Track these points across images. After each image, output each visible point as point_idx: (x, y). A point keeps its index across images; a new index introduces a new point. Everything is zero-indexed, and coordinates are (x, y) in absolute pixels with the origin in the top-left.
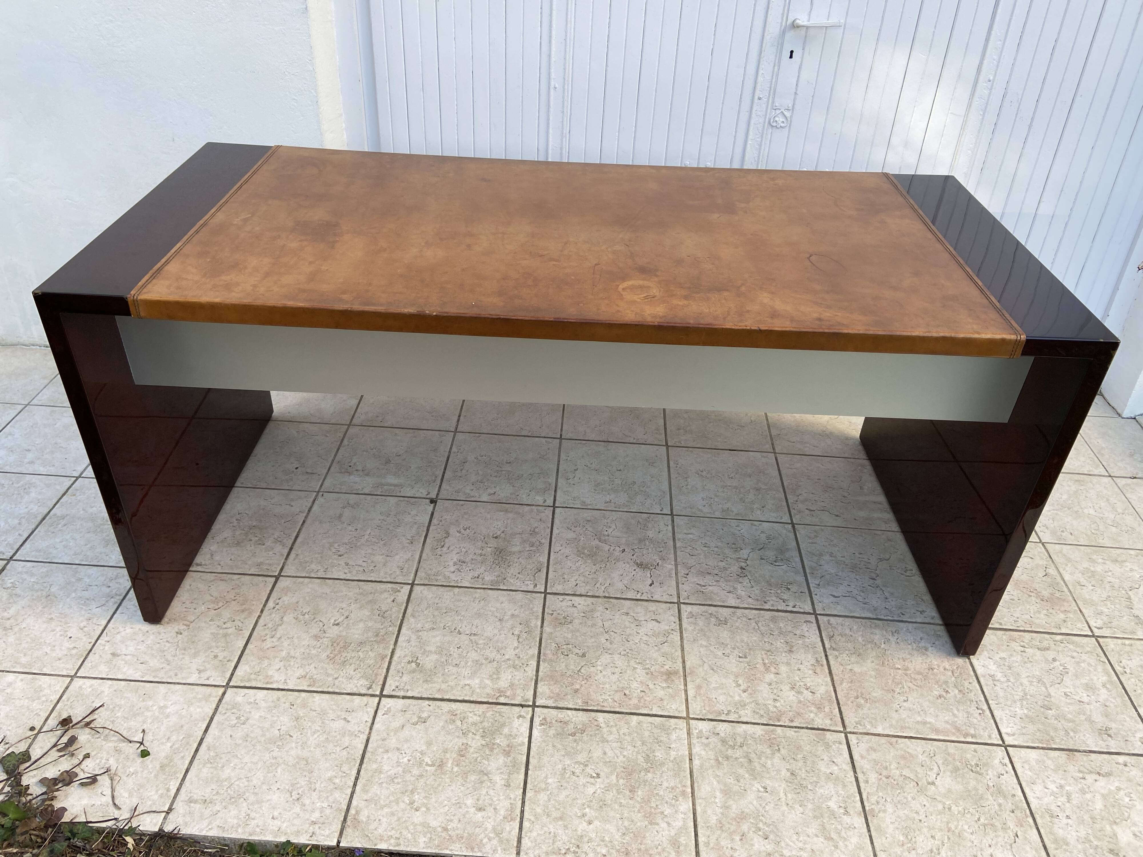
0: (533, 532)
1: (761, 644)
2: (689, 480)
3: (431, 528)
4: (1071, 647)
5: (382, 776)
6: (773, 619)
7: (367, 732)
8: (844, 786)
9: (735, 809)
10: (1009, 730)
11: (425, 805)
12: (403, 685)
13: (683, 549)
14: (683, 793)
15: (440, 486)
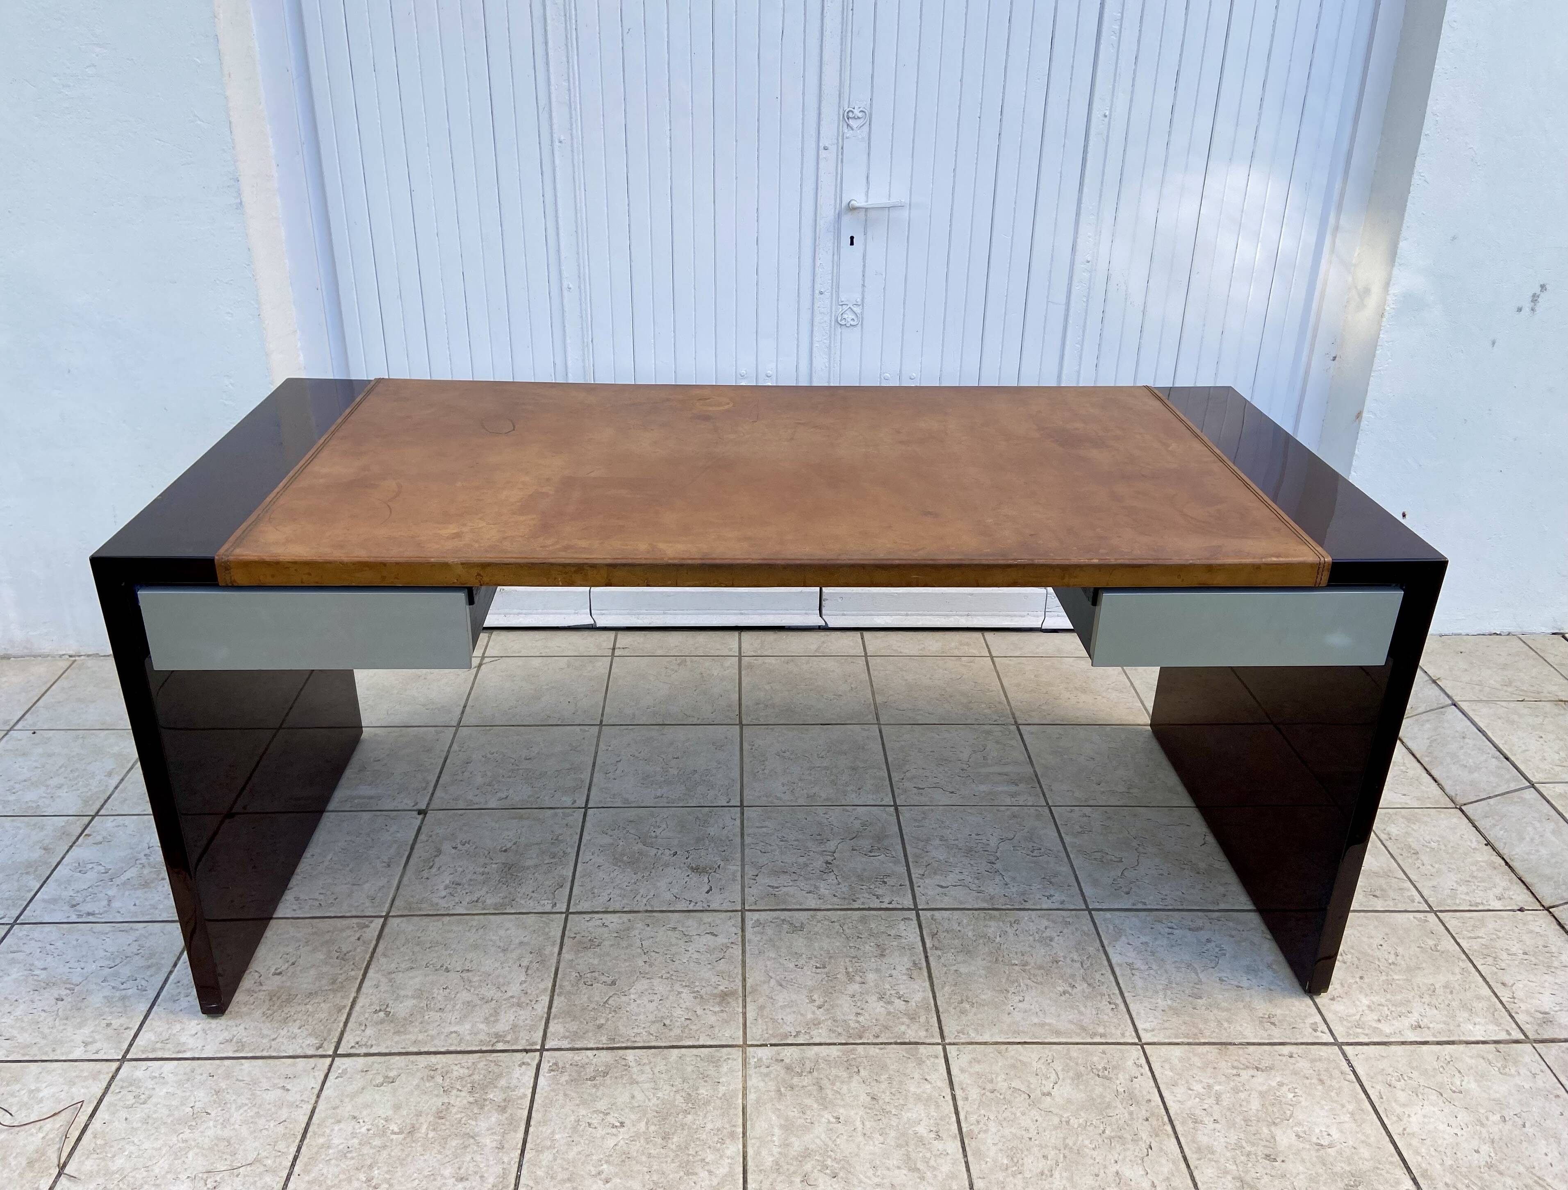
0: (556, 841)
1: (845, 950)
2: (766, 763)
3: (417, 846)
4: (1231, 924)
5: (331, 1151)
6: (863, 920)
7: (313, 1101)
8: (938, 1106)
9: (797, 1145)
10: (1147, 1026)
11: (387, 1181)
12: (365, 1040)
13: (753, 846)
14: (732, 1135)
15: (433, 794)
